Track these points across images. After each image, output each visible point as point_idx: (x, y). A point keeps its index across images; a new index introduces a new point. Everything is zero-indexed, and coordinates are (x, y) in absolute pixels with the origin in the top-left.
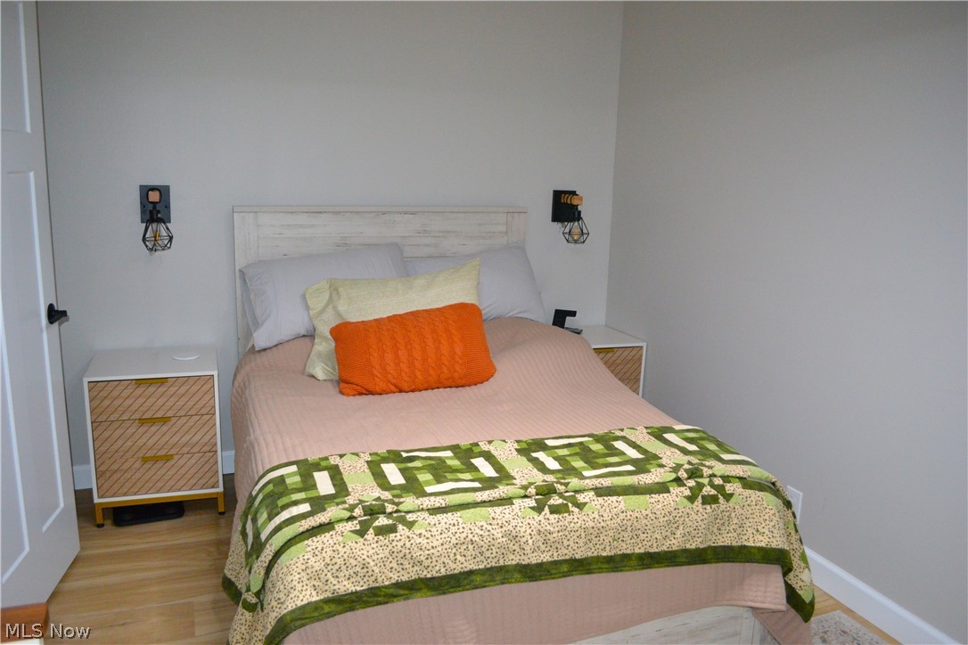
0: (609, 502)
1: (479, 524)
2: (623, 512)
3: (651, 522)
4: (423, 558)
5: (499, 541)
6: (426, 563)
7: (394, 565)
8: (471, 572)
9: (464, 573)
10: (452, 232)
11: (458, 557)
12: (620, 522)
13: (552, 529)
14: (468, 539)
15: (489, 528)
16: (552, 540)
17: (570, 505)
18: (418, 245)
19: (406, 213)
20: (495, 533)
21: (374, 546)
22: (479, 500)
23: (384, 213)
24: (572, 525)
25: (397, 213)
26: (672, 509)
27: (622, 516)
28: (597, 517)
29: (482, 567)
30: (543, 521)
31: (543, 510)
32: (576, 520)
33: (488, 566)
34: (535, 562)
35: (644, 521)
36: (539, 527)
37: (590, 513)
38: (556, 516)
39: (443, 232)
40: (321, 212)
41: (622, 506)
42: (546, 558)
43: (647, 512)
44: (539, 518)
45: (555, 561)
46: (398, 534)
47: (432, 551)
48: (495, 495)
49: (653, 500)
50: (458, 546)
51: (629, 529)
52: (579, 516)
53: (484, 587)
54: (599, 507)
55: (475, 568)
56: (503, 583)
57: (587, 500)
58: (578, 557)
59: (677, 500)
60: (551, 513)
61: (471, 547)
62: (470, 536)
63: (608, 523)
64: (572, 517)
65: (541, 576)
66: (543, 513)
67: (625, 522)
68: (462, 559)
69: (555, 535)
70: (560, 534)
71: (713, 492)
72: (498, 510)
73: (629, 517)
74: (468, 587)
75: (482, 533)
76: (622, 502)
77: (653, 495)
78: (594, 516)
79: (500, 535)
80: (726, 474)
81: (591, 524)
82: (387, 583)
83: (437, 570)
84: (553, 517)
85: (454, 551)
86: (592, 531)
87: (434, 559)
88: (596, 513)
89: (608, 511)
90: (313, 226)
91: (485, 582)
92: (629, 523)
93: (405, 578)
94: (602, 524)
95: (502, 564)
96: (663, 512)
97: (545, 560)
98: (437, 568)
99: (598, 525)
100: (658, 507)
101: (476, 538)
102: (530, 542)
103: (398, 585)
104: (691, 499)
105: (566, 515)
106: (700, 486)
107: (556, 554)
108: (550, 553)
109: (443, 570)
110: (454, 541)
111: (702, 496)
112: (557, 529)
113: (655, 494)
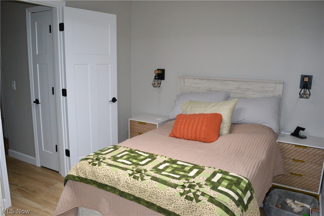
0: (153, 182)
1: (113, 172)
2: (155, 188)
3: (163, 196)
4: (97, 175)
5: (115, 179)
6: (97, 177)
7: (92, 174)
8: (107, 185)
9: (105, 184)
10: (250, 89)
11: (104, 179)
12: (152, 191)
13: (130, 183)
14: (108, 175)
15: (115, 174)
16: (129, 186)
17: (140, 178)
18: (236, 93)
19: (232, 81)
20: (115, 177)
21: (90, 167)
22: (120, 166)
23: (225, 81)
24: (137, 184)
25: (229, 81)
26: (172, 195)
27: (154, 189)
28: (146, 185)
29: (110, 185)
30: (129, 179)
31: (131, 176)
32: (138, 183)
33: (112, 186)
34: (122, 190)
35: (161, 194)
36: (126, 180)
37: (144, 183)
38: (133, 179)
39: (247, 89)
40: (203, 79)
41: (156, 186)
42: (127, 191)
43: (163, 192)
44: (128, 178)
45: (129, 194)
46: (95, 167)
47: (99, 174)
48: (124, 166)
49: (167, 189)
50: (105, 176)
51: (155, 195)
52: (140, 182)
53: (109, 191)
54: (148, 182)
55: (108, 185)
56: (114, 193)
57: (146, 179)
58: (136, 196)
59: (176, 192)
60: (133, 178)
61: (108, 178)
62: (109, 174)
63: (149, 189)
64: (138, 181)
65: (123, 196)
66: (131, 177)
67: (154, 191)
68: (105, 180)
69: (130, 185)
70: (132, 185)
71: (192, 196)
72: (121, 170)
73: (156, 190)
74: (105, 189)
75: (112, 175)
76: (157, 185)
77: (169, 187)
78: (145, 184)
79: (116, 178)
80: (205, 192)
81: (143, 187)
82: (89, 179)
83: (99, 181)
84: (132, 179)
85: (104, 177)
86: (142, 189)
87: (99, 177)
88: (146, 184)
89: (150, 185)
90: (200, 83)
91: (110, 190)
92: (156, 193)
93: (93, 179)
94: (146, 188)
95: (115, 187)
96: (169, 194)
97: (126, 192)
98: (99, 180)
99: (145, 188)
100: (168, 192)
101: (110, 176)
102: (122, 183)
103: (91, 180)
104: (182, 194)
105: (136, 180)
106: (190, 191)
107: (130, 192)
108: (129, 190)
109: (100, 181)
110: (105, 174)
111: (186, 196)
112: (132, 183)
113: (170, 187)
